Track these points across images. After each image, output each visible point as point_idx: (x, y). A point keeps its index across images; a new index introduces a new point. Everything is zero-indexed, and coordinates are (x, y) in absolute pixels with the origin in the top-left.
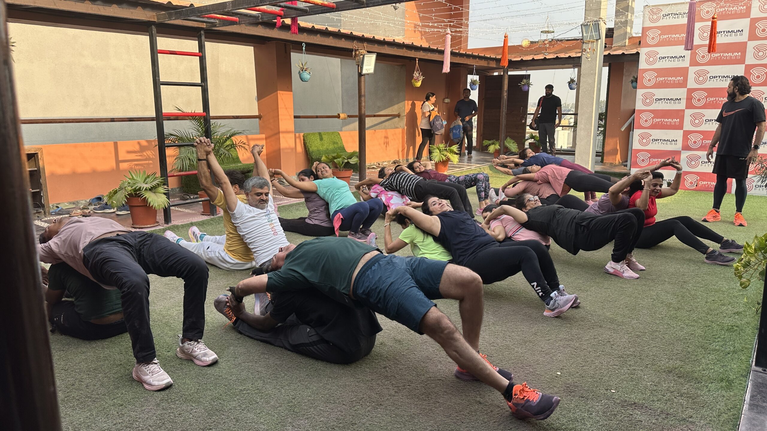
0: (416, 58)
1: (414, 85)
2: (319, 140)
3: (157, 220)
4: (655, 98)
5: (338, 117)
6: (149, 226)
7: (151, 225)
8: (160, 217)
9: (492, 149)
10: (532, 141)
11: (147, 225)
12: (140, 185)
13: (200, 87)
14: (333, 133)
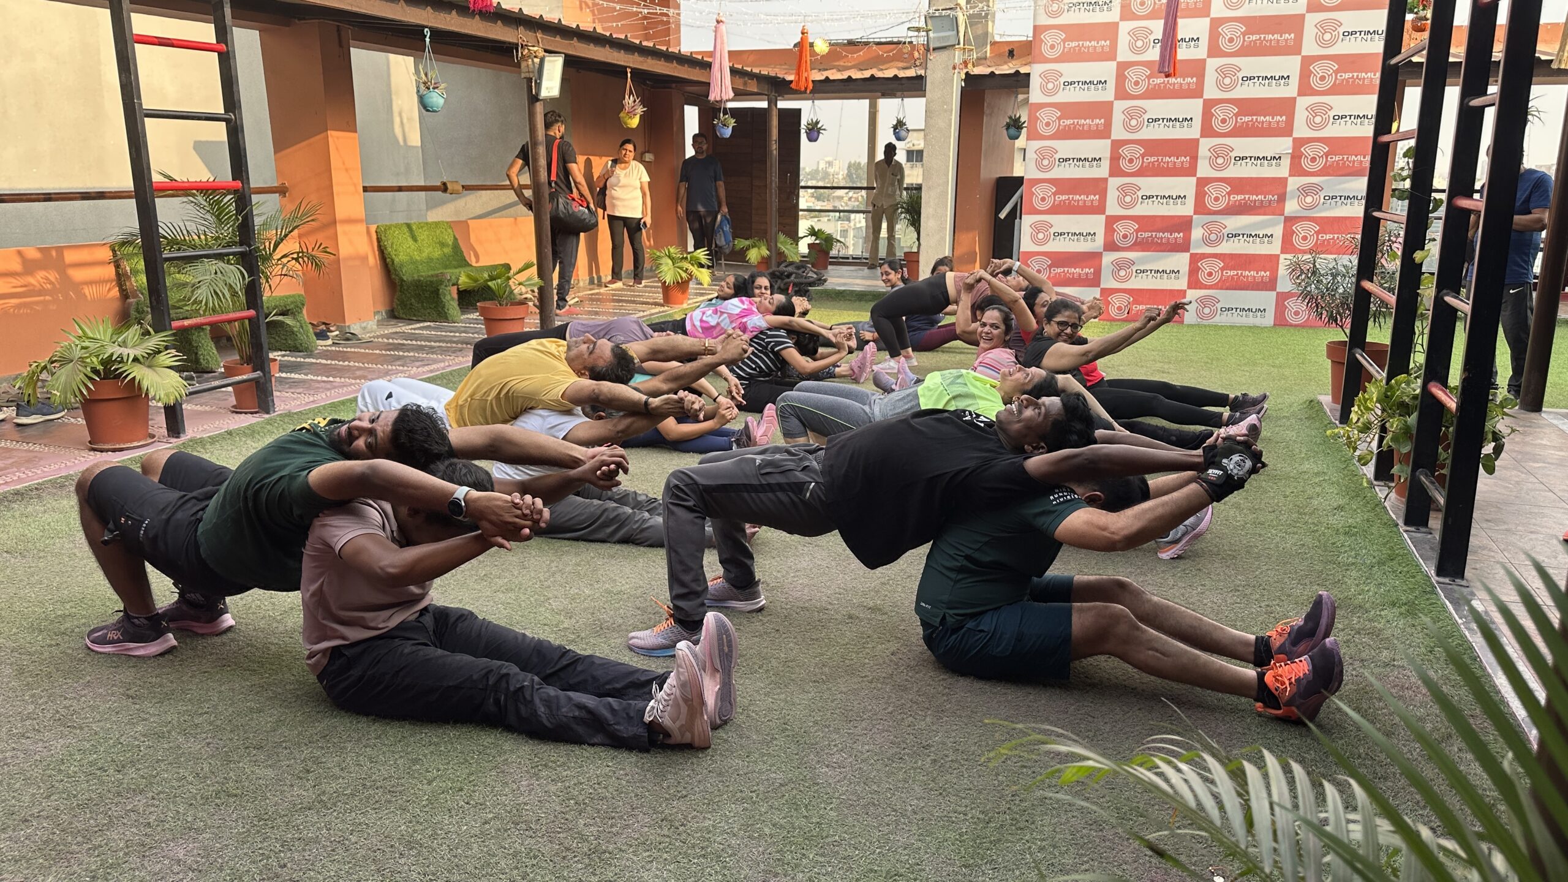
0: (626, 67)
1: (626, 124)
2: (409, 240)
3: (150, 430)
4: (1057, 156)
5: (444, 188)
6: (136, 444)
7: (139, 440)
8: (158, 423)
9: (754, 255)
10: (811, 240)
11: (131, 441)
12: (117, 351)
13: (224, 123)
14: (437, 224)
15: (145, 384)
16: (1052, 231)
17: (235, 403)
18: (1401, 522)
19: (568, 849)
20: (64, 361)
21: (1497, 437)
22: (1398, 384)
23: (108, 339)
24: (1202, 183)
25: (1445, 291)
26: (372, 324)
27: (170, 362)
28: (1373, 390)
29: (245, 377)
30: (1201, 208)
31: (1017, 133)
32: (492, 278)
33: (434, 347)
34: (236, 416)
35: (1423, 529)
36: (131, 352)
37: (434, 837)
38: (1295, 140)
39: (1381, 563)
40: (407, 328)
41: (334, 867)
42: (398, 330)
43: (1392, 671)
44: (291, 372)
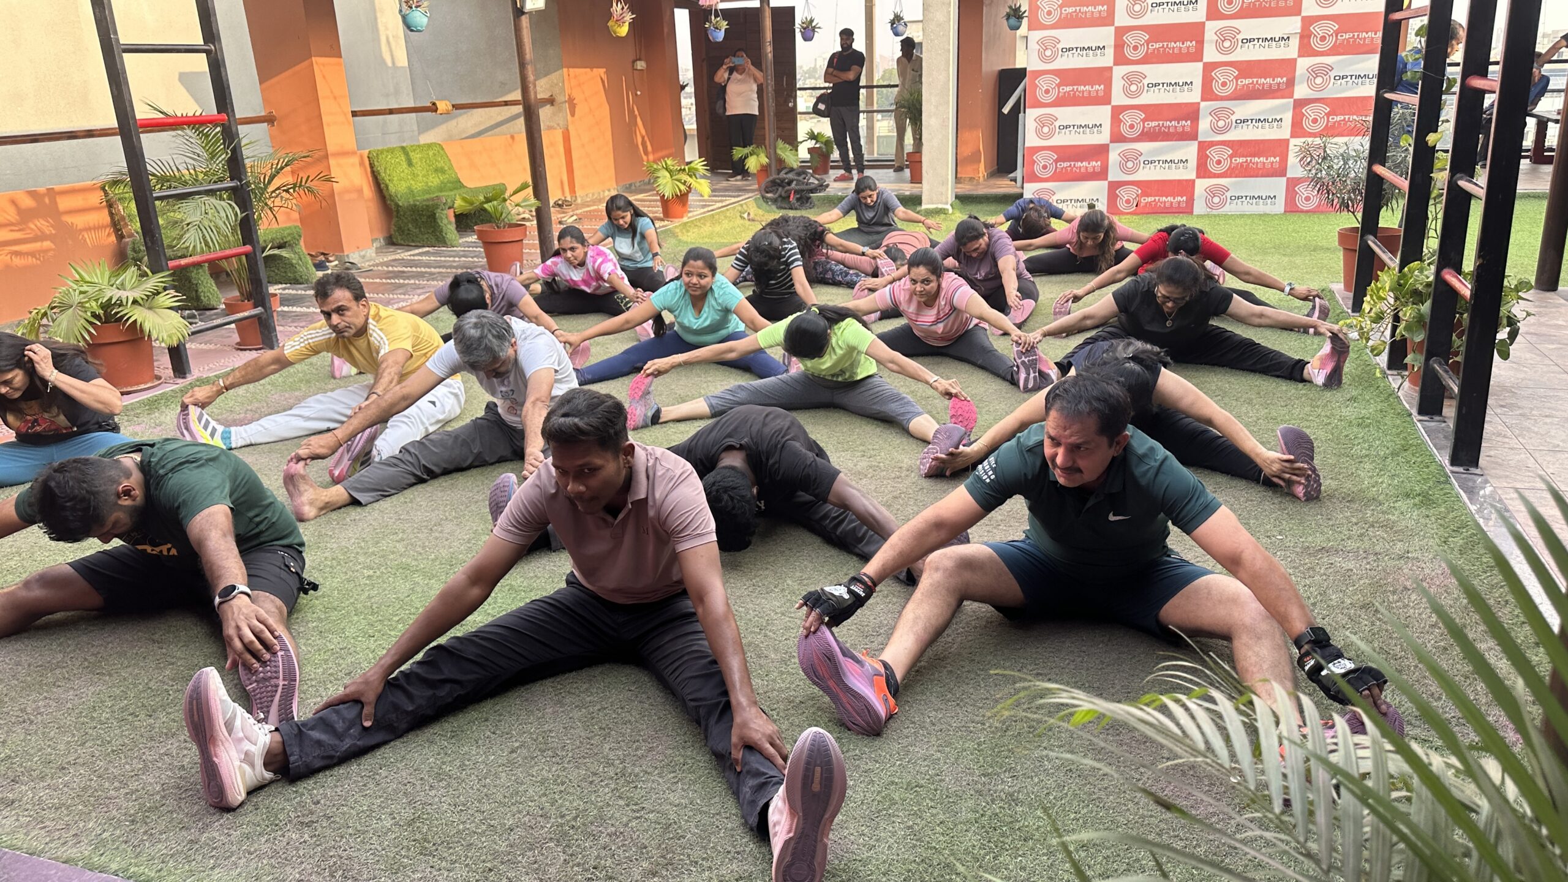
1: (615, 33)
2: (405, 165)
3: (156, 372)
4: (1060, 46)
5: (433, 108)
6: (143, 386)
7: (145, 383)
8: (163, 365)
10: (811, 144)
11: (138, 384)
12: (115, 294)
13: (204, 55)
14: (429, 146)
15: (147, 327)
16: (1057, 124)
17: (238, 340)
18: (1414, 412)
19: (595, 774)
20: (64, 307)
21: (1512, 322)
22: (1411, 271)
23: (106, 282)
24: (1209, 68)
25: (1458, 175)
26: (371, 252)
27: (170, 303)
28: (1386, 278)
29: (246, 314)
30: (1208, 93)
31: (1016, 24)
32: (488, 200)
33: (434, 274)
34: (241, 353)
35: (1437, 418)
36: (130, 295)
37: (462, 767)
38: (1304, 19)
39: (1394, 454)
40: (406, 255)
41: (366, 802)
42: (398, 257)
43: (1406, 563)
44: (293, 306)
